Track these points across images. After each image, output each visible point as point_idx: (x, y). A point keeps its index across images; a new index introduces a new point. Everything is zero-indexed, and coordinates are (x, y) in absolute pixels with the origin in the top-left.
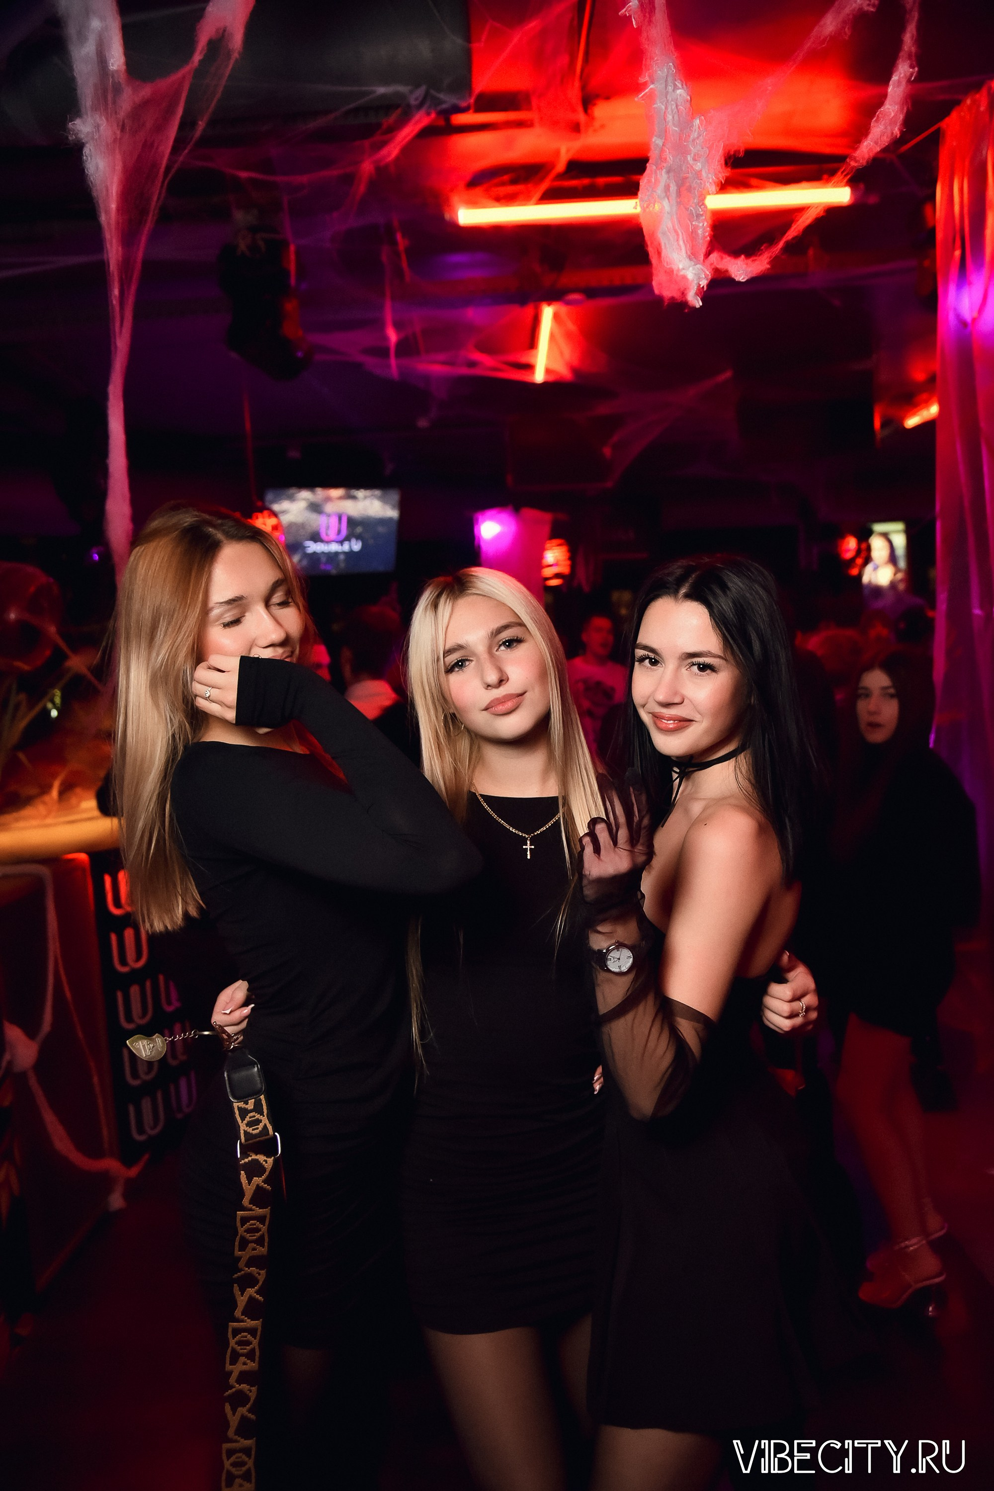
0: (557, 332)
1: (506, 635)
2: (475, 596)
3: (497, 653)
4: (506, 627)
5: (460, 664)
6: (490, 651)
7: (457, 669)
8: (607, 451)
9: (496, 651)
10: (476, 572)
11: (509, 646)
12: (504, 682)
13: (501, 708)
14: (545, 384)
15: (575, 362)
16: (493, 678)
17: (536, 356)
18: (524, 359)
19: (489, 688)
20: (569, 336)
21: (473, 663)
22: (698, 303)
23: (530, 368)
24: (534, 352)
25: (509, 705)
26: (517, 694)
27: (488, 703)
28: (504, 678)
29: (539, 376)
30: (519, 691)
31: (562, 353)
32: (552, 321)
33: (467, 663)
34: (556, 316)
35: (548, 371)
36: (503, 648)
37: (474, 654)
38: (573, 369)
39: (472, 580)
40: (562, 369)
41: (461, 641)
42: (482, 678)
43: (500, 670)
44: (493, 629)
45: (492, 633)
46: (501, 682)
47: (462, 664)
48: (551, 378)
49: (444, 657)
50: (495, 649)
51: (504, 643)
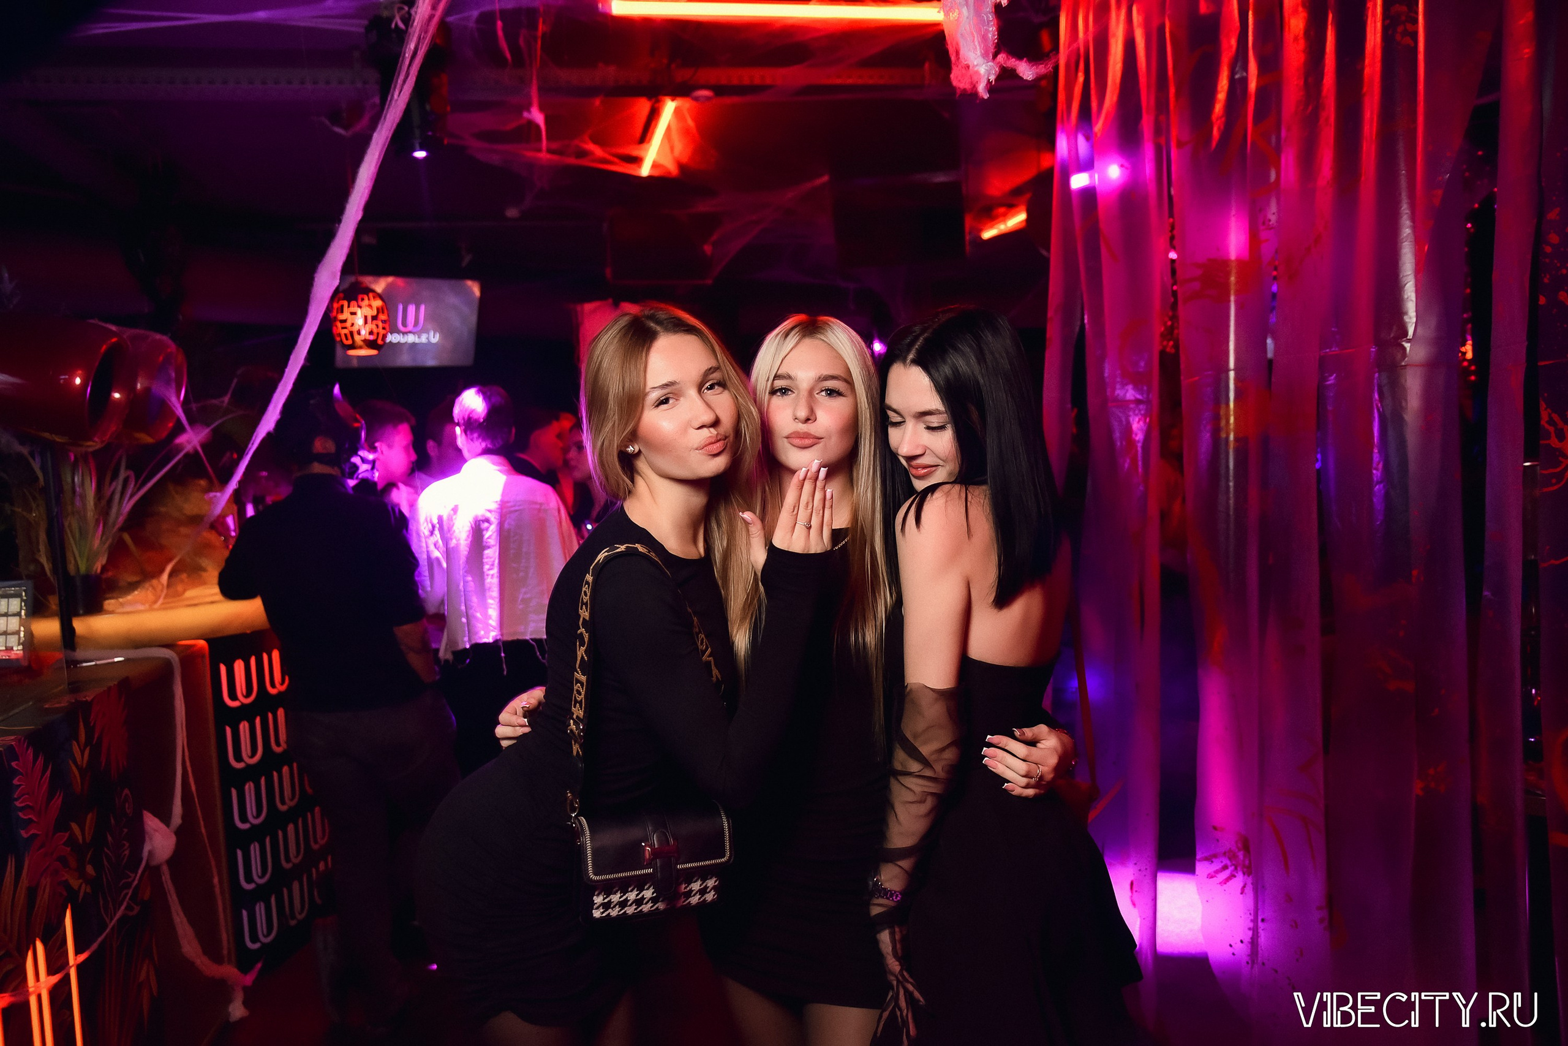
0: (674, 127)
1: (831, 384)
2: (822, 342)
3: (816, 396)
4: (833, 378)
5: (784, 391)
6: (811, 393)
7: (779, 394)
8: (708, 249)
9: (817, 394)
10: (832, 322)
11: (829, 394)
12: (810, 421)
13: (797, 441)
14: (650, 178)
15: (684, 160)
16: (802, 413)
17: (647, 150)
18: (635, 153)
19: (797, 420)
20: (686, 132)
21: (794, 395)
22: (986, 96)
23: (638, 161)
24: (645, 145)
25: (807, 442)
26: (815, 436)
27: (790, 432)
28: (812, 418)
29: (645, 171)
30: (817, 435)
31: (672, 149)
32: (672, 116)
33: (790, 393)
34: (677, 112)
35: (655, 165)
36: (823, 393)
37: (798, 389)
38: (680, 166)
39: (826, 328)
40: (671, 166)
41: (792, 374)
42: (795, 410)
43: (812, 411)
44: (822, 375)
45: (819, 378)
46: (807, 420)
47: (785, 392)
48: (656, 173)
49: (774, 380)
50: (817, 392)
51: (826, 390)
